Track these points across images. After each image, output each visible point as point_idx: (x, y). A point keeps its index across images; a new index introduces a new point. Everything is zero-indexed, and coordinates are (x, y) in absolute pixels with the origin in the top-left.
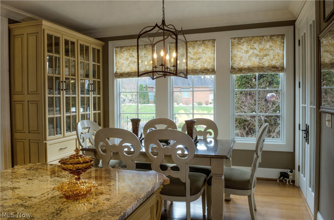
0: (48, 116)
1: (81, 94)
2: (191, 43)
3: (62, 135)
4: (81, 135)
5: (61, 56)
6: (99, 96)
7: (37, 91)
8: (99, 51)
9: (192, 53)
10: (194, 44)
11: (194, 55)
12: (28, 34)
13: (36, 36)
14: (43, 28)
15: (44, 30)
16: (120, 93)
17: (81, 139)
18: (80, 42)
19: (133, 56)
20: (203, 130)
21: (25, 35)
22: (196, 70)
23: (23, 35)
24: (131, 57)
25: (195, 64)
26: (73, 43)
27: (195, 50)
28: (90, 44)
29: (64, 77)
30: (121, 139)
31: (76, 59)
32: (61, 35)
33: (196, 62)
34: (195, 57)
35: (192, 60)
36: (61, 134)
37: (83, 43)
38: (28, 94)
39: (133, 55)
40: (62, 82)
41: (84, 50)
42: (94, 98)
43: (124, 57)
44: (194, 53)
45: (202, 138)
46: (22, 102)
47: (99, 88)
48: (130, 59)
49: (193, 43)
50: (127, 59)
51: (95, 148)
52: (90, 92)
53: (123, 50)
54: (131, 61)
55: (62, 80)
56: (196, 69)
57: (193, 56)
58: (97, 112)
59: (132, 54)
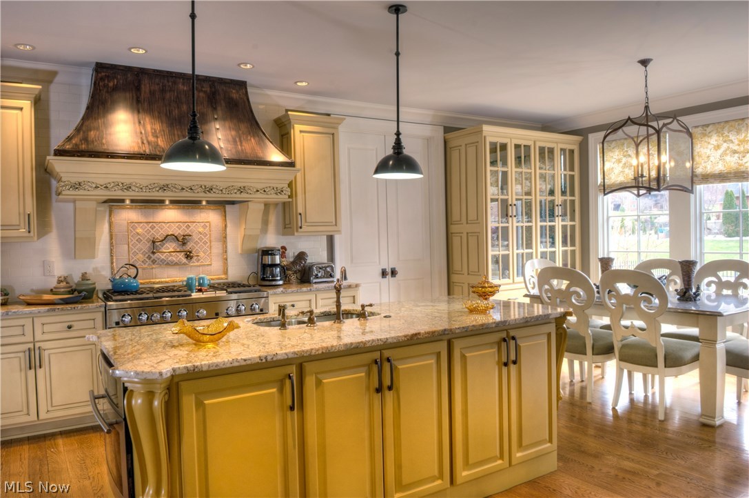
0: (491, 253)
1: (541, 221)
2: (733, 123)
3: (511, 281)
4: (530, 280)
5: (509, 169)
6: (572, 223)
7: (477, 219)
8: (572, 152)
9: (736, 142)
10: (739, 125)
11: (739, 145)
12: (466, 145)
13: (476, 146)
14: (484, 135)
15: (485, 137)
16: (608, 218)
17: (530, 284)
18: (538, 144)
19: (630, 156)
20: (732, 280)
21: (463, 147)
22: (743, 172)
23: (461, 146)
24: (624, 156)
25: (741, 162)
26: (527, 147)
27: (742, 136)
28: (557, 143)
29: (514, 197)
30: (568, 282)
31: (533, 171)
32: (509, 140)
33: (744, 157)
34: (742, 149)
35: (736, 155)
36: (509, 278)
37: (543, 144)
38: (467, 223)
39: (630, 153)
40: (511, 205)
41: (546, 154)
42: (564, 227)
43: (614, 157)
44: (740, 141)
45: (729, 292)
46: (476, 234)
47: (573, 211)
48: (624, 160)
49: (737, 123)
50: (619, 161)
51: (539, 294)
52: (557, 218)
53: (612, 146)
54: (625, 164)
55: (510, 203)
56: (744, 170)
57: (738, 147)
58: (569, 248)
59: (627, 151)
